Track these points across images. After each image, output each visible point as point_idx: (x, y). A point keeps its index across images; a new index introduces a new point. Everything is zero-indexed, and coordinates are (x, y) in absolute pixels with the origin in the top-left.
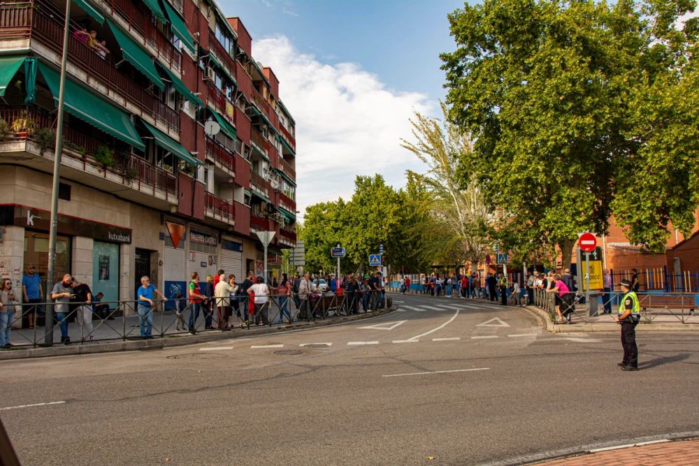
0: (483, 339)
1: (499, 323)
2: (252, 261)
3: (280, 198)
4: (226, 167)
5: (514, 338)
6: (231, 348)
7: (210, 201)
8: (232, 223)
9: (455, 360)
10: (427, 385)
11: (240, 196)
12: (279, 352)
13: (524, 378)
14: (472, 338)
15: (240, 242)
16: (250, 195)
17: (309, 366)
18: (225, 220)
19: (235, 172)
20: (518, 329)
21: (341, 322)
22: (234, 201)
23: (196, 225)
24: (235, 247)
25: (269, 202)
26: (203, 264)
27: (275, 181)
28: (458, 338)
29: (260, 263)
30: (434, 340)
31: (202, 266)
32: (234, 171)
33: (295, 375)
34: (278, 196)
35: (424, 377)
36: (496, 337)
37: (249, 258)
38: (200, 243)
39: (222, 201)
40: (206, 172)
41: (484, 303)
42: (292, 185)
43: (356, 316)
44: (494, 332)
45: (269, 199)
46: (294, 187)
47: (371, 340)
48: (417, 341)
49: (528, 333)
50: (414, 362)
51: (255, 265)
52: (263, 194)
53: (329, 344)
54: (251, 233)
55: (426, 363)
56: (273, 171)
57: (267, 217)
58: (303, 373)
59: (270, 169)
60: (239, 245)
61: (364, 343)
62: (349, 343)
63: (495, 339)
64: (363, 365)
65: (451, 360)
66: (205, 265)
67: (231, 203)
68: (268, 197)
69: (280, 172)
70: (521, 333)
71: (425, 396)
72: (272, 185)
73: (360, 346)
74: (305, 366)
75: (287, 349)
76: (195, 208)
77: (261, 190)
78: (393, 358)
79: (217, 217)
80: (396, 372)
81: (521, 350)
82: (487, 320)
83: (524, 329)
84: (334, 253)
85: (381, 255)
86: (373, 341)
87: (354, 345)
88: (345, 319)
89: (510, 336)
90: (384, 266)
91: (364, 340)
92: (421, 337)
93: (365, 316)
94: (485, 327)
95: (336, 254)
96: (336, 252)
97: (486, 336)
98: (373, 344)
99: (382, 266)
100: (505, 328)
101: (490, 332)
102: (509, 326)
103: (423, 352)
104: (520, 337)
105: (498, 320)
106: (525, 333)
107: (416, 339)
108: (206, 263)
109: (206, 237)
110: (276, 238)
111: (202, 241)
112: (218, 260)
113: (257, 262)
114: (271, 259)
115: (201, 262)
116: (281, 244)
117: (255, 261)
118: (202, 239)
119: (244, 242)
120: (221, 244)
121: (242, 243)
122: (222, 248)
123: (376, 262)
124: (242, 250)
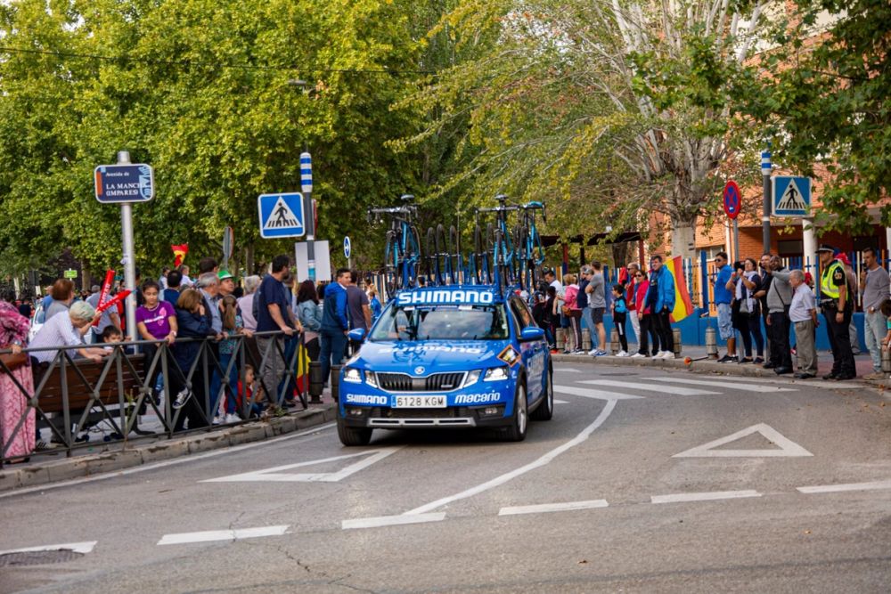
0: (699, 503)
1: (768, 444)
5: (821, 499)
9: (578, 580)
14: (656, 500)
20: (845, 465)
21: (143, 462)
28: (603, 503)
30: (504, 511)
36: (751, 493)
41: (722, 373)
43: (202, 437)
44: (745, 478)
47: (257, 522)
48: (441, 516)
49: (879, 478)
53: (84, 547)
61: (227, 535)
62: (168, 539)
63: (745, 503)
65: (560, 583)
73: (210, 547)
78: (337, 582)
81: (846, 539)
82: (719, 435)
83: (868, 465)
84: (105, 190)
85: (305, 195)
86: (266, 526)
87: (185, 544)
88: (158, 448)
89: (805, 490)
90: (318, 238)
91: (228, 525)
92: (458, 501)
93: (242, 436)
94: (714, 458)
95: (114, 193)
96: (116, 186)
97: (710, 490)
98: (263, 537)
99: (310, 238)
100: (788, 460)
101: (729, 477)
102: (809, 454)
103: (457, 556)
104: (849, 493)
105: (764, 434)
106: (868, 479)
107: (437, 510)
123: (285, 221)
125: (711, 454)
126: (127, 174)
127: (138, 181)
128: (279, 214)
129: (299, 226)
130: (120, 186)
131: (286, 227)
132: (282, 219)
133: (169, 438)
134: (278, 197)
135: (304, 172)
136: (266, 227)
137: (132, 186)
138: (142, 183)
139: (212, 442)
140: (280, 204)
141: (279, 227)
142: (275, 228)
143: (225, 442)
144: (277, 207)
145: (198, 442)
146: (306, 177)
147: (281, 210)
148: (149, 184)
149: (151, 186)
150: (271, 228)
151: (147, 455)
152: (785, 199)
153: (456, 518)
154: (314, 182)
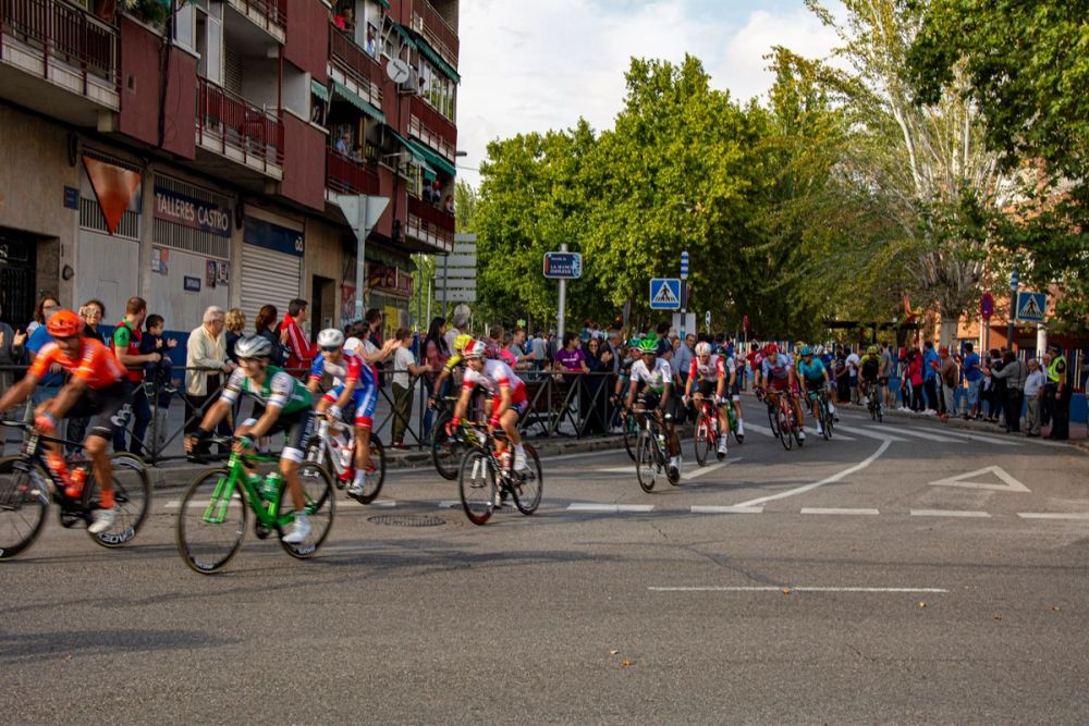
0: (945, 518)
1: (999, 481)
2: (330, 281)
3: (414, 111)
4: (258, 10)
5: (1035, 523)
7: (211, 107)
8: (274, 171)
9: (852, 562)
10: (763, 617)
11: (299, 100)
12: (382, 518)
13: (1043, 623)
14: (914, 513)
15: (298, 228)
16: (326, 97)
17: (459, 556)
18: (254, 163)
19: (285, 29)
20: (1054, 501)
21: (560, 453)
22: (281, 112)
23: (172, 172)
24: (282, 242)
25: (381, 119)
26: (189, 283)
27: (400, 63)
28: (876, 512)
30: (804, 511)
31: (186, 288)
32: (282, 25)
34: (406, 102)
35: (759, 599)
36: (984, 514)
37: (320, 274)
38: (181, 224)
39: (246, 109)
40: (201, 23)
41: (968, 428)
42: (449, 76)
43: (601, 440)
44: (980, 503)
45: (381, 112)
46: (455, 84)
47: (634, 501)
48: (760, 510)
49: (1078, 511)
50: (742, 560)
51: (338, 293)
52: (363, 95)
54: (329, 205)
55: (772, 564)
56: (394, 32)
57: (372, 161)
59: (387, 25)
60: (294, 235)
61: (613, 508)
62: (574, 506)
63: (979, 520)
64: (602, 559)
65: (841, 562)
66: (195, 285)
67: (272, 117)
68: (378, 105)
69: (414, 36)
70: (1056, 512)
71: (753, 643)
72: (391, 72)
73: (601, 514)
76: (168, 124)
77: (357, 83)
78: (685, 547)
79: (233, 154)
80: (688, 581)
81: (1050, 552)
82: (964, 471)
83: (1072, 502)
84: (549, 269)
85: (682, 281)
86: (639, 504)
87: (585, 511)
88: (571, 445)
89: (1023, 515)
90: (688, 311)
91: (614, 501)
92: (773, 501)
94: (958, 488)
95: (555, 272)
96: (557, 267)
97: (954, 509)
99: (683, 311)
100: (1013, 494)
101: (968, 501)
102: (1027, 490)
103: (769, 538)
104: (1055, 520)
105: (996, 473)
106: (1071, 512)
107: (757, 505)
108: (199, 280)
109: (201, 208)
110: (398, 222)
111: (187, 218)
112: (232, 275)
113: (342, 287)
114: (384, 280)
115: (186, 278)
116: (409, 238)
117: (338, 284)
118: (189, 214)
119: (307, 227)
120: (242, 230)
121: (301, 230)
122: (245, 241)
123: (668, 298)
124: (301, 250)
125: (956, 484)
126: (565, 259)
130: (560, 267)
133: (579, 439)
135: (683, 265)
137: (568, 267)
138: (574, 266)
139: (606, 445)
144: (662, 288)
145: (597, 443)
146: (684, 269)
147: (665, 290)
148: (578, 266)
149: (580, 268)
151: (563, 449)
152: (1026, 308)
153: (770, 512)
154: (690, 273)
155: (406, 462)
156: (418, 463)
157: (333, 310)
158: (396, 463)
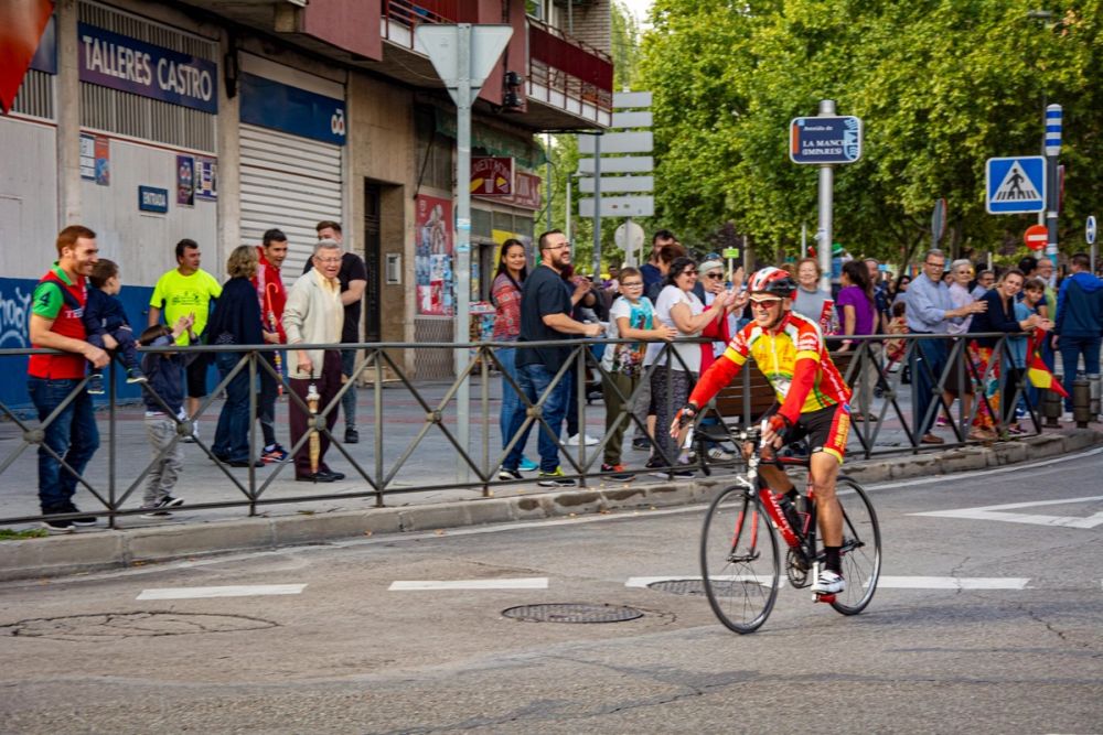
2: (394, 186)
6: (296, 589)
12: (521, 610)
15: (335, 93)
17: (678, 676)
24: (309, 118)
26: (149, 198)
29: (432, 203)
31: (143, 207)
33: (604, 710)
37: (376, 175)
38: (127, 88)
43: (907, 459)
47: (987, 571)
51: (410, 206)
54: (389, 49)
58: (644, 704)
60: (330, 105)
61: (949, 584)
64: (946, 684)
66: (158, 201)
73: (930, 597)
74: (653, 673)
75: (563, 595)
84: (801, 148)
85: (1048, 158)
86: (999, 576)
87: (897, 590)
88: (854, 470)
91: (950, 571)
93: (956, 462)
95: (812, 152)
96: (815, 143)
98: (996, 590)
99: (1052, 215)
108: (164, 192)
109: (163, 61)
110: (512, 76)
111: (139, 80)
112: (221, 182)
113: (416, 197)
114: (489, 183)
115: (142, 189)
116: (534, 106)
117: (408, 193)
118: (143, 73)
119: (350, 91)
120: (236, 99)
121: (339, 96)
122: (243, 119)
123: (1021, 192)
124: (342, 132)
126: (829, 128)
127: (842, 138)
128: (1012, 183)
129: (1038, 199)
130: (820, 143)
131: (1021, 200)
132: (1015, 190)
133: (867, 458)
134: (1012, 161)
135: (1050, 129)
136: (994, 200)
137: (835, 143)
138: (847, 140)
139: (919, 467)
140: (1015, 171)
141: (1011, 200)
142: (1006, 200)
143: (936, 468)
144: (1010, 174)
145: (902, 465)
146: (1052, 136)
147: (1016, 178)
148: (855, 141)
149: (859, 144)
150: (1000, 201)
155: (558, 507)
156: (580, 508)
157: (402, 240)
158: (539, 510)
